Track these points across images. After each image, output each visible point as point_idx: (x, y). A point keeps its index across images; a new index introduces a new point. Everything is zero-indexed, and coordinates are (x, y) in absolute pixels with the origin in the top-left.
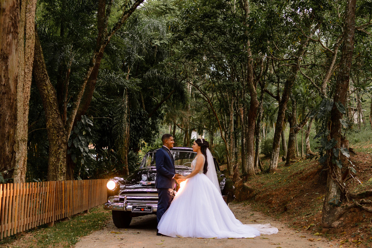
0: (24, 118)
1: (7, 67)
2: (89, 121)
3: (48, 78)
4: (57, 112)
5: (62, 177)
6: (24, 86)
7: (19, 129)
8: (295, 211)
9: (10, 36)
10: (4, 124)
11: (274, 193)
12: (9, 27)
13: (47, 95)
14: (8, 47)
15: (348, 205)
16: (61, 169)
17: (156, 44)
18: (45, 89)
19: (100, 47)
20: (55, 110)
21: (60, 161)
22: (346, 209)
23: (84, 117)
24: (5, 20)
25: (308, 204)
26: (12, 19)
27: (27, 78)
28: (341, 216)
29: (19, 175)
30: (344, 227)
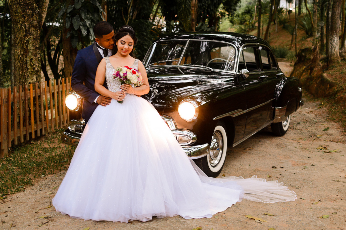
16: (31, 66)
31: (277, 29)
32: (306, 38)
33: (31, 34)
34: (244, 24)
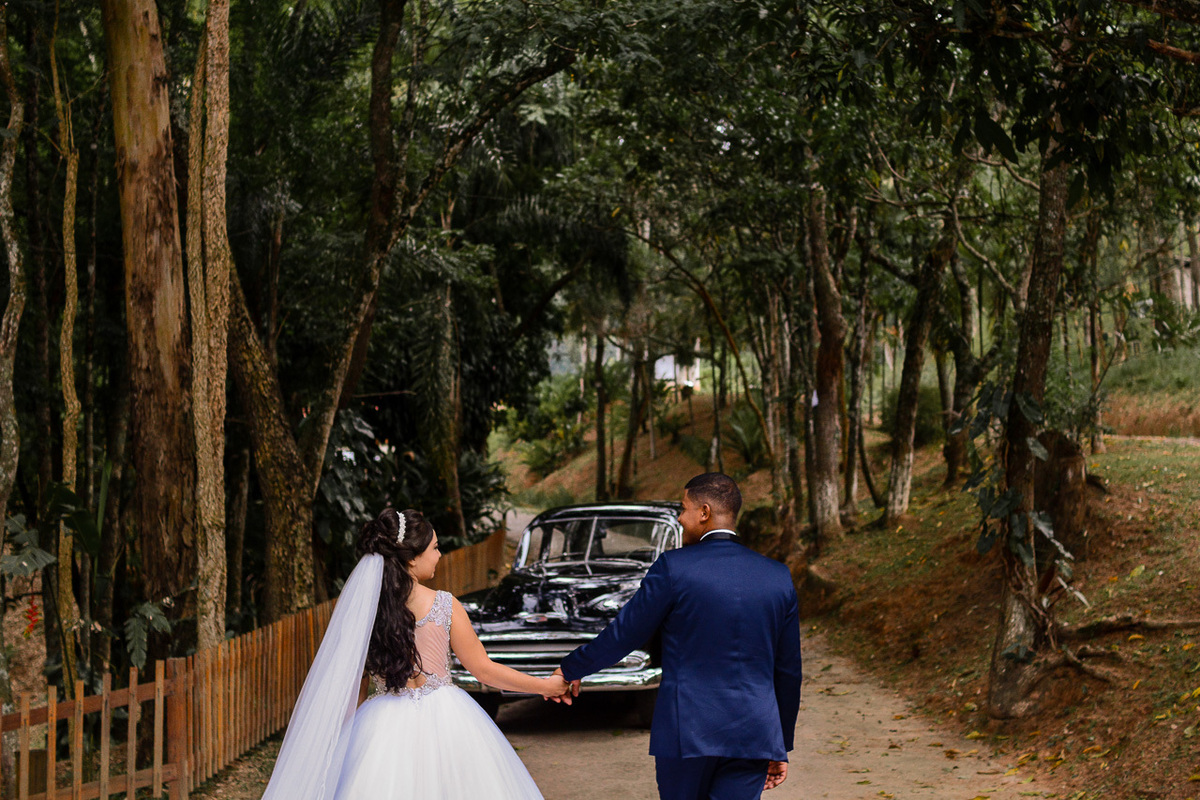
0: (216, 465)
1: (151, 323)
2: (361, 426)
3: (253, 328)
4: (280, 420)
5: (305, 597)
6: (209, 383)
7: (205, 499)
8: (939, 658)
9: (155, 238)
10: (152, 474)
11: (890, 600)
12: (151, 212)
13: (252, 377)
14: (152, 268)
15: (1049, 659)
16: (300, 576)
17: (531, 118)
18: (245, 361)
19: (391, 236)
20: (277, 416)
21: (298, 555)
22: (1045, 670)
23: (347, 414)
24: (138, 194)
25: (976, 638)
26: (157, 191)
27: (217, 363)
28: (1032, 687)
29: (212, 615)
30: (1041, 715)
31: (656, 448)
32: (746, 476)
33: (300, 518)
34: (549, 438)
